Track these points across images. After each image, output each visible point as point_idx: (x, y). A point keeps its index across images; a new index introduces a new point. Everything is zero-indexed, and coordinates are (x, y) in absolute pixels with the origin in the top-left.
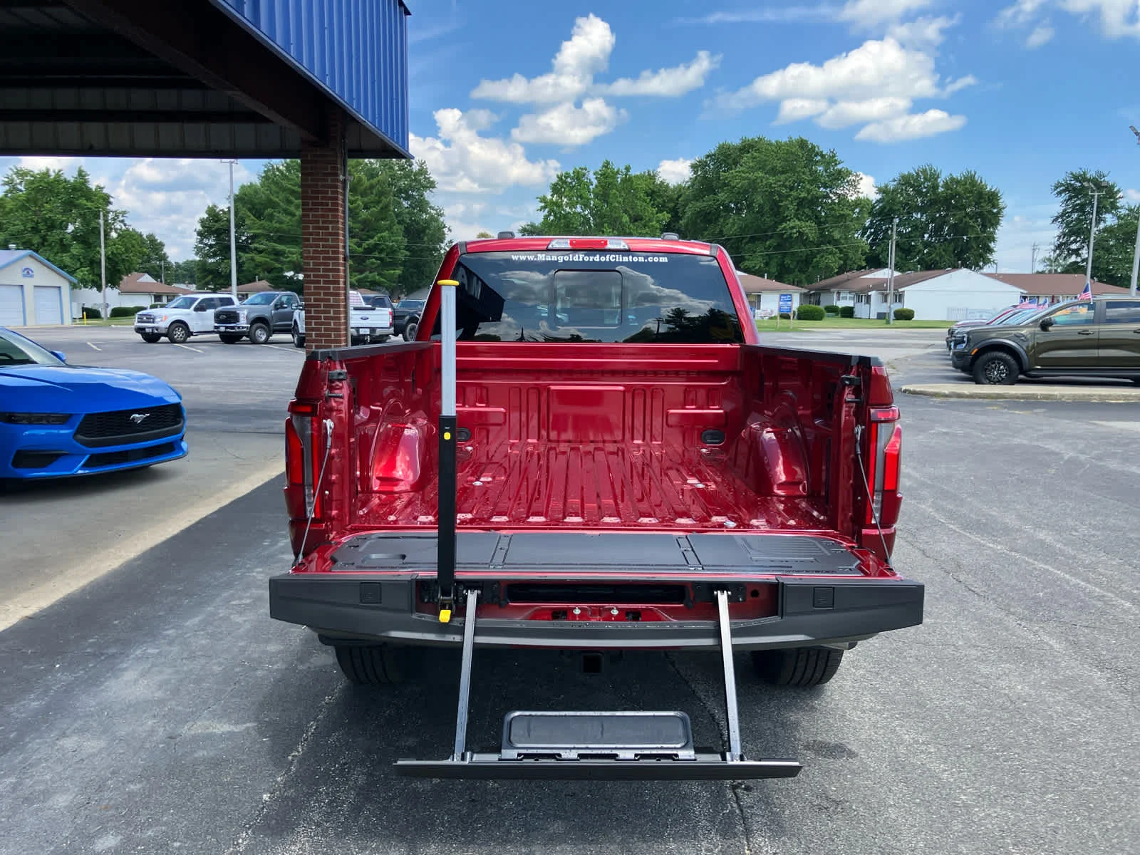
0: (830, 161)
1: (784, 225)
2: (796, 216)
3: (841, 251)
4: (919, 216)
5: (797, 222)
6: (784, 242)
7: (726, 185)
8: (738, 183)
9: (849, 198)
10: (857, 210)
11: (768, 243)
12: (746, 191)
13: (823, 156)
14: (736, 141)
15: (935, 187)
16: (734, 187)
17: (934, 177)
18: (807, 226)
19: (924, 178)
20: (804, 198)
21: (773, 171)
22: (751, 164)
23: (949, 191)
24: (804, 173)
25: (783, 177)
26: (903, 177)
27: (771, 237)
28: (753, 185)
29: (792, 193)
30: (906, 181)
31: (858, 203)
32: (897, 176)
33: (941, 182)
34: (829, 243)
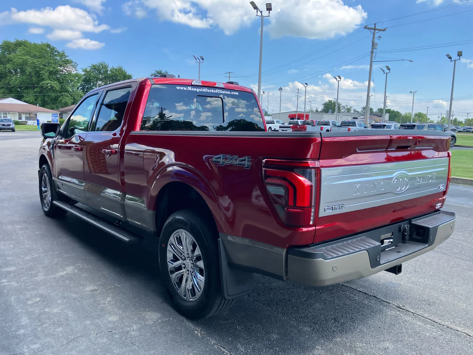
0: (62, 55)
1: (43, 82)
2: (49, 78)
3: (71, 95)
4: (101, 83)
5: (50, 81)
6: (43, 90)
7: (11, 61)
8: (17, 61)
9: (73, 72)
10: (77, 78)
11: (35, 90)
12: (22, 65)
13: (59, 53)
14: (13, 40)
15: (107, 71)
16: (15, 62)
17: (105, 67)
18: (55, 84)
19: (102, 67)
20: (52, 71)
21: (35, 56)
22: (23, 52)
23: (113, 73)
24: (51, 59)
25: (40, 60)
26: (93, 66)
27: (37, 87)
28: (25, 63)
29: (45, 68)
30: (94, 68)
31: (77, 75)
32: (90, 65)
33: (109, 69)
34: (65, 91)
